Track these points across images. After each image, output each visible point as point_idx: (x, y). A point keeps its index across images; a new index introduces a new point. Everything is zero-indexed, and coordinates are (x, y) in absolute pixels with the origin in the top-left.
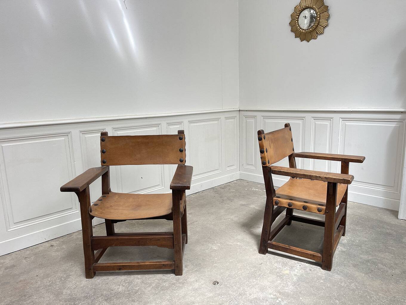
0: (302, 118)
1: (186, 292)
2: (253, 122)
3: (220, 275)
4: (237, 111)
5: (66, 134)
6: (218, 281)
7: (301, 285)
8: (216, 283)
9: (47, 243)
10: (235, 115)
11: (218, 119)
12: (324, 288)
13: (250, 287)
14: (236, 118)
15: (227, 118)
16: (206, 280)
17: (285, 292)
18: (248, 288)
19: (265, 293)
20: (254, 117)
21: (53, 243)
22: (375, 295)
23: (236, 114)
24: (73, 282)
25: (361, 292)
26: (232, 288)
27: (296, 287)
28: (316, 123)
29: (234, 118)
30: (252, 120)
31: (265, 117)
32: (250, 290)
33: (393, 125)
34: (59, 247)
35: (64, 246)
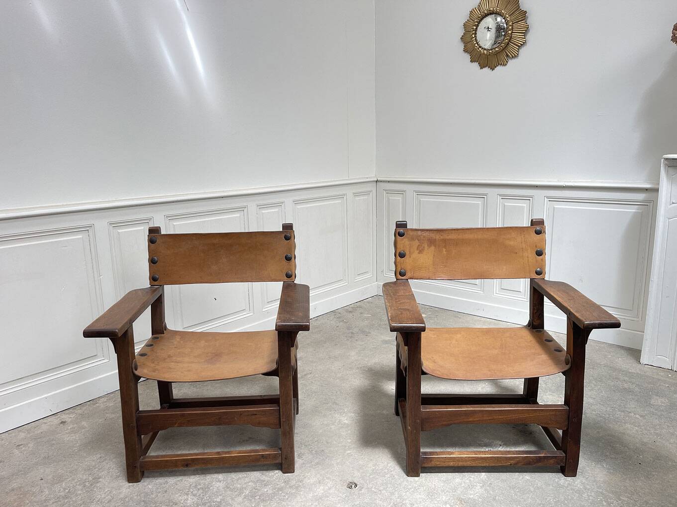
0: (482, 196)
1: (303, 504)
2: (399, 200)
3: (358, 471)
4: (374, 181)
5: (86, 229)
6: (356, 482)
7: (495, 486)
8: (353, 486)
9: (53, 417)
10: (369, 189)
11: (341, 197)
12: (532, 489)
13: (411, 491)
14: (371, 194)
15: (356, 195)
16: (336, 481)
17: (470, 499)
18: (408, 493)
19: (436, 502)
20: (402, 192)
21: (64, 417)
22: (615, 500)
23: (372, 188)
24: (106, 490)
25: (593, 494)
26: (380, 494)
27: (486, 490)
28: (505, 204)
29: (368, 193)
30: (399, 198)
31: (419, 193)
32: (411, 498)
33: (632, 210)
34: (76, 425)
35: (84, 423)
